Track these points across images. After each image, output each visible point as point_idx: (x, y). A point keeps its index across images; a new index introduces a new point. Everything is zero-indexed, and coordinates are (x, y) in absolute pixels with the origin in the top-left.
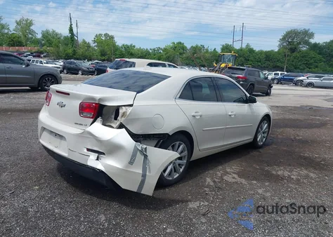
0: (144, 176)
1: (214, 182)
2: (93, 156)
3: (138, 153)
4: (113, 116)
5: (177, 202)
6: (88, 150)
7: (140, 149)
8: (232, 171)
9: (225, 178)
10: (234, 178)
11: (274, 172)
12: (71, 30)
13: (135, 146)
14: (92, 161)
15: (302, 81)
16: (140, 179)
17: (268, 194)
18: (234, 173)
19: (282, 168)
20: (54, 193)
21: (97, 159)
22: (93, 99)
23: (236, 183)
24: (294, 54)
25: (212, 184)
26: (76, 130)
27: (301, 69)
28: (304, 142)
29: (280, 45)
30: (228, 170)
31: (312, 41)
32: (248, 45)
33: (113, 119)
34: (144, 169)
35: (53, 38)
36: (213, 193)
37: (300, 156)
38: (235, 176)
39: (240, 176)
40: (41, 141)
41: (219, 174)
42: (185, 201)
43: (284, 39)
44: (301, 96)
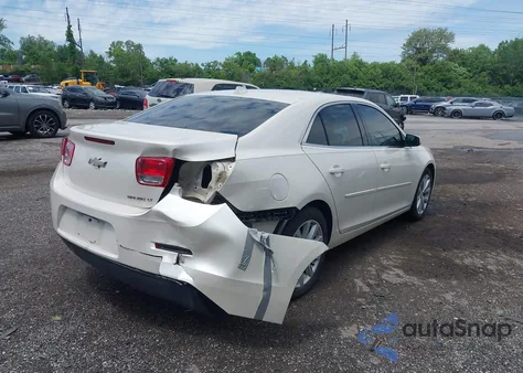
0: (268, 289)
1: (369, 285)
2: (169, 257)
3: (255, 246)
4: (200, 181)
5: (319, 328)
6: (158, 246)
7: (258, 239)
8: (391, 263)
9: (384, 276)
10: (398, 276)
11: (458, 261)
12: (70, 35)
13: (249, 235)
14: (168, 267)
15: (443, 108)
16: (261, 295)
17: (464, 302)
18: (395, 267)
19: (467, 253)
20: (93, 326)
21: (177, 263)
22: (163, 149)
23: (406, 284)
24: (426, 68)
25: (366, 289)
26: (132, 211)
27: (437, 91)
28: (482, 206)
29: (403, 54)
30: (385, 262)
31: (452, 46)
32: (355, 56)
33: (199, 187)
34: (268, 277)
35: (40, 48)
36: (374, 306)
37: (486, 230)
38: (400, 272)
39: (406, 272)
40: (60, 231)
41: (373, 270)
42: (332, 326)
43: (409, 44)
44: (449, 132)
